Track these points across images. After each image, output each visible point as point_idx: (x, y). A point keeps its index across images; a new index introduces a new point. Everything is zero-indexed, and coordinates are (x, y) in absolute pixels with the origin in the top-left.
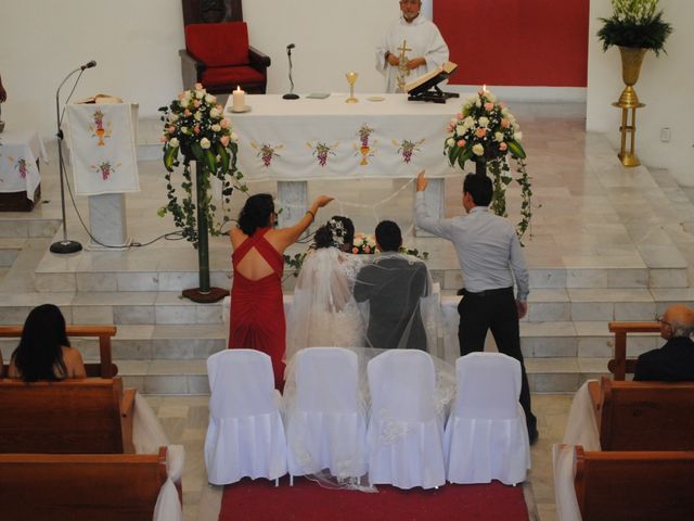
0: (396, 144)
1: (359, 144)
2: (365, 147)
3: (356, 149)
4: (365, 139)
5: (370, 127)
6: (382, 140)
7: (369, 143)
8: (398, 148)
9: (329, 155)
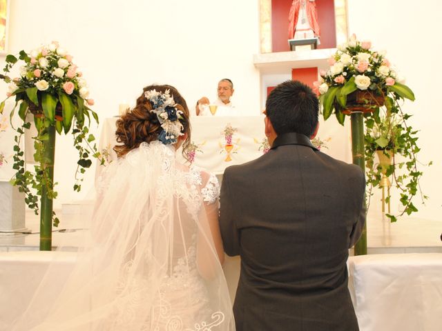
0: (257, 142)
1: (225, 142)
2: (229, 145)
3: (221, 147)
4: (229, 138)
5: (234, 127)
6: (244, 139)
7: (233, 141)
8: (259, 146)
9: (197, 153)
